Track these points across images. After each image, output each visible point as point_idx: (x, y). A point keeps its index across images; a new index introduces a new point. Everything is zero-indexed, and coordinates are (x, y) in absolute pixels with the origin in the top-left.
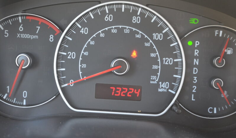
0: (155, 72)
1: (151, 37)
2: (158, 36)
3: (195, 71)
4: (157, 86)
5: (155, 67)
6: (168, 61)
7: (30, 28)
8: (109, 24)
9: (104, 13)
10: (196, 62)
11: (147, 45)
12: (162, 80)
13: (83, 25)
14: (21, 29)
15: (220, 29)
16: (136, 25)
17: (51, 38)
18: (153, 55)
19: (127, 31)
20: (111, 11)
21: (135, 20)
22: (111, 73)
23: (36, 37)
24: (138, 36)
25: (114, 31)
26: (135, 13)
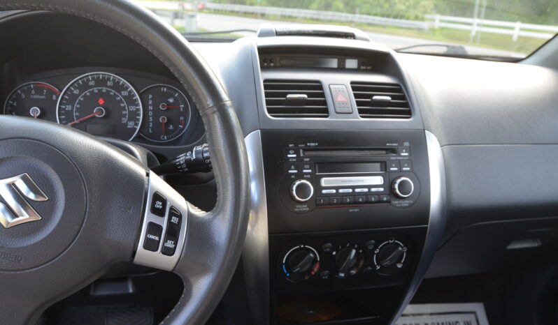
0: (125, 116)
1: (121, 94)
2: (125, 93)
3: (150, 113)
4: (127, 124)
5: (124, 112)
6: (133, 108)
7: (39, 90)
8: (92, 87)
9: (88, 80)
10: (151, 108)
11: (118, 99)
12: (130, 120)
13: (75, 88)
14: (33, 92)
15: (165, 87)
16: (110, 87)
17: (54, 97)
18: (122, 105)
19: (104, 91)
20: (93, 79)
21: (109, 83)
22: (94, 117)
23: (44, 97)
24: (112, 94)
25: (96, 91)
26: (109, 79)
